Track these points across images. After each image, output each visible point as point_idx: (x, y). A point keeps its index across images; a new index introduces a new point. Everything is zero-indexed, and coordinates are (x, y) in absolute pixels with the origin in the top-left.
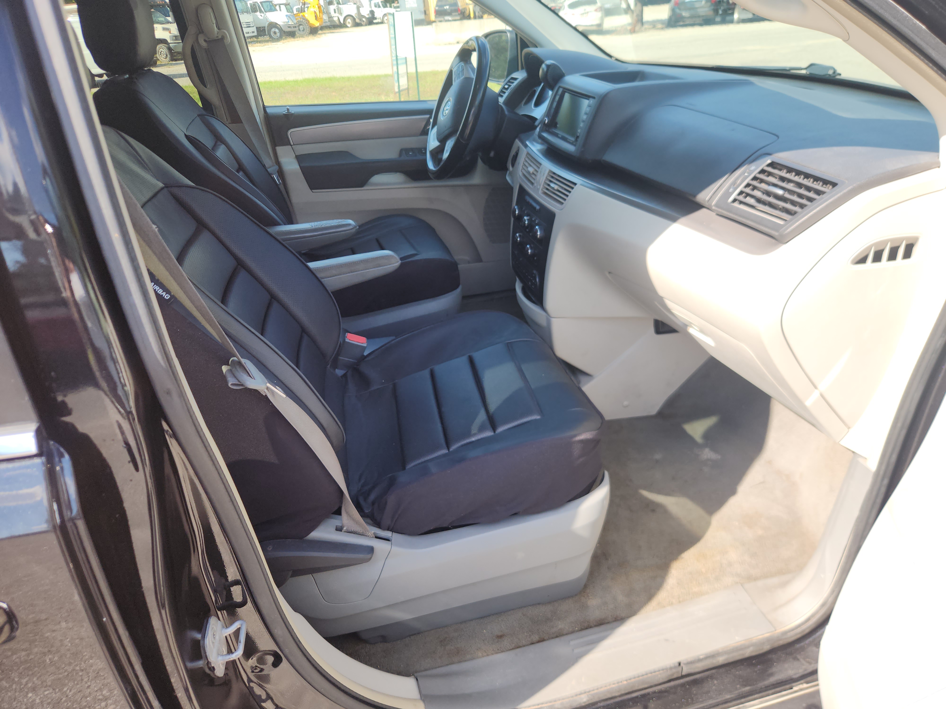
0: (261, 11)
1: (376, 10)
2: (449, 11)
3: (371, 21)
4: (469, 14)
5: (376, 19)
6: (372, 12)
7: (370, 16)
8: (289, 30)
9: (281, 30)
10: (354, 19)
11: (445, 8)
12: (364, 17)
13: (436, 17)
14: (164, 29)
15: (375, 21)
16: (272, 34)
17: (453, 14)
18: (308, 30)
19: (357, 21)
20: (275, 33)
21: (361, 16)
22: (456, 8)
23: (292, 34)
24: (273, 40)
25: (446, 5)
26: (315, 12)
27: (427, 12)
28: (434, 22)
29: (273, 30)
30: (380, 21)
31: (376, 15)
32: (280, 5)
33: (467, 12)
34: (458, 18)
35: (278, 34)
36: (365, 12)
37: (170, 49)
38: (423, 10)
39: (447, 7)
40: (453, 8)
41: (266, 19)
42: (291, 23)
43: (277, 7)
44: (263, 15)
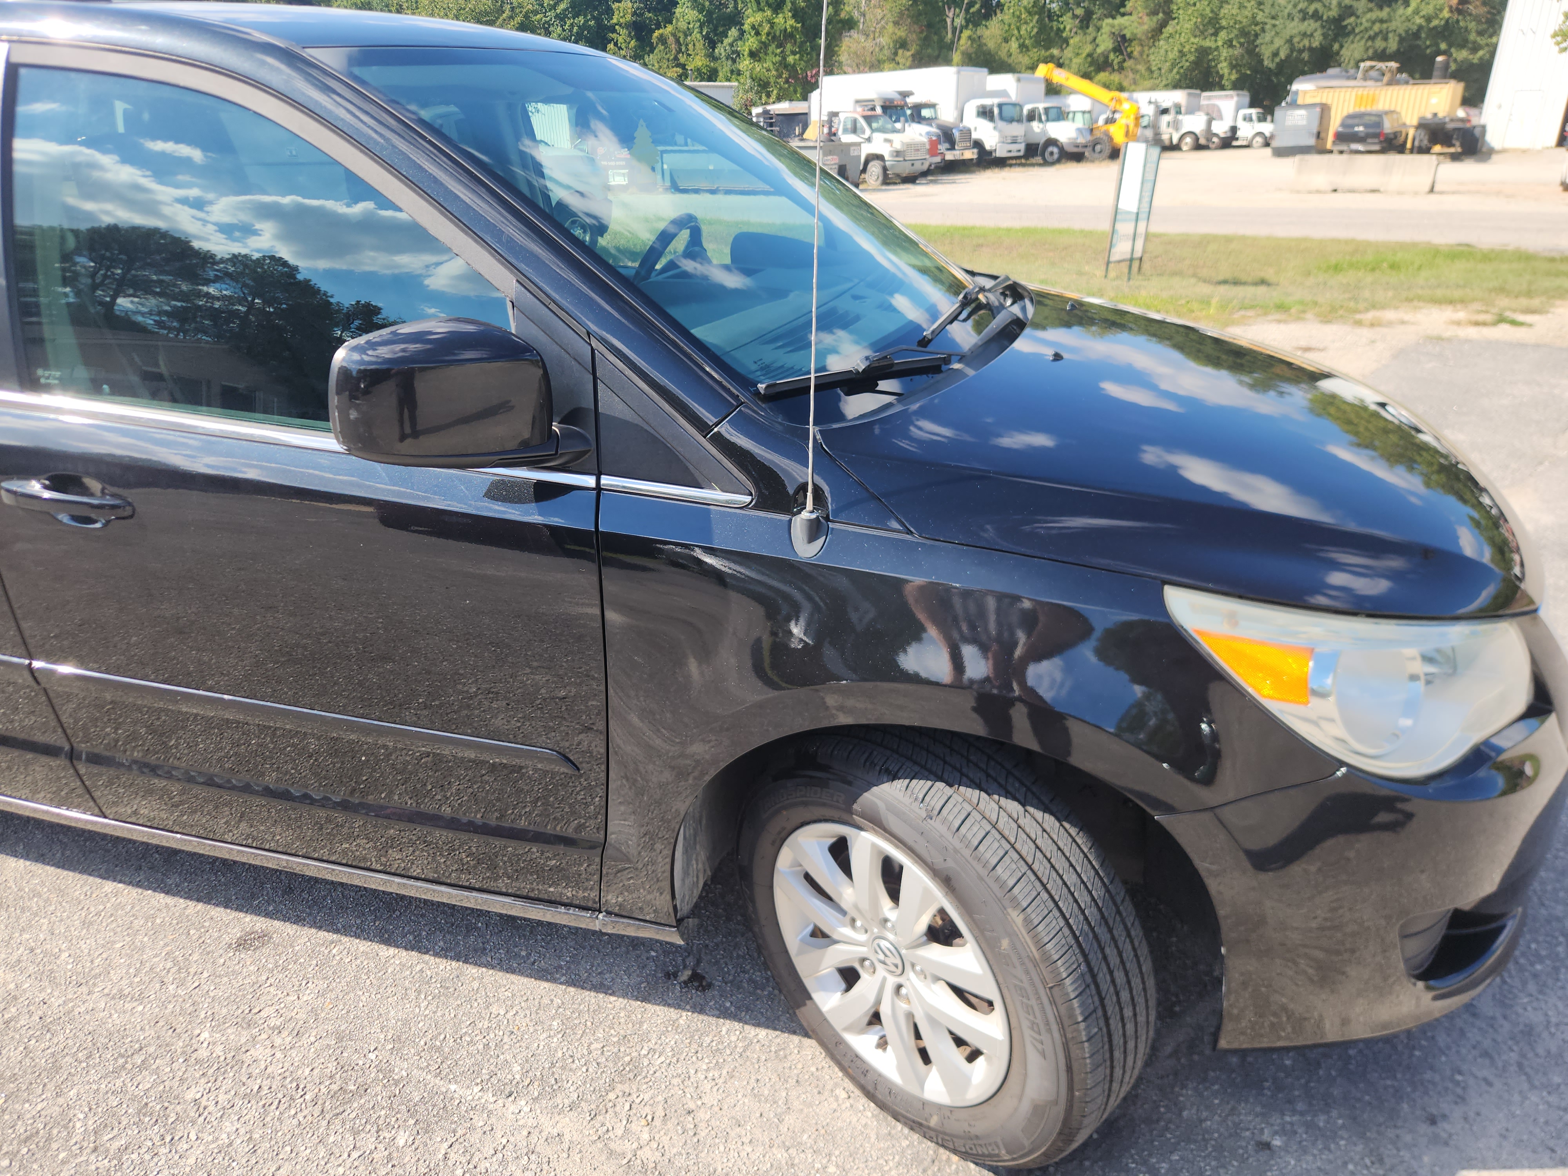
0: (1040, 120)
1: (1240, 124)
2: (1362, 135)
3: (1227, 143)
4: (1405, 142)
5: (1237, 139)
6: (1234, 129)
7: (1229, 134)
8: (1075, 150)
9: (1062, 149)
10: (1197, 139)
11: (1356, 129)
12: (1216, 135)
13: (1334, 143)
14: (886, 140)
15: (1235, 143)
16: (1047, 155)
17: (1369, 140)
18: (1107, 151)
19: (1202, 141)
20: (1052, 153)
21: (1209, 134)
22: (1378, 131)
23: (1077, 157)
24: (1046, 163)
25: (1358, 125)
26: (1128, 126)
27: (1322, 135)
28: (1331, 152)
29: (1050, 149)
30: (1244, 143)
31: (1239, 134)
32: (1074, 113)
33: (1402, 138)
34: (1377, 147)
35: (1056, 156)
36: (1221, 128)
37: (885, 169)
38: (1315, 131)
39: (1361, 129)
40: (1371, 130)
41: (1044, 132)
42: (1079, 141)
43: (1071, 116)
44: (1041, 125)
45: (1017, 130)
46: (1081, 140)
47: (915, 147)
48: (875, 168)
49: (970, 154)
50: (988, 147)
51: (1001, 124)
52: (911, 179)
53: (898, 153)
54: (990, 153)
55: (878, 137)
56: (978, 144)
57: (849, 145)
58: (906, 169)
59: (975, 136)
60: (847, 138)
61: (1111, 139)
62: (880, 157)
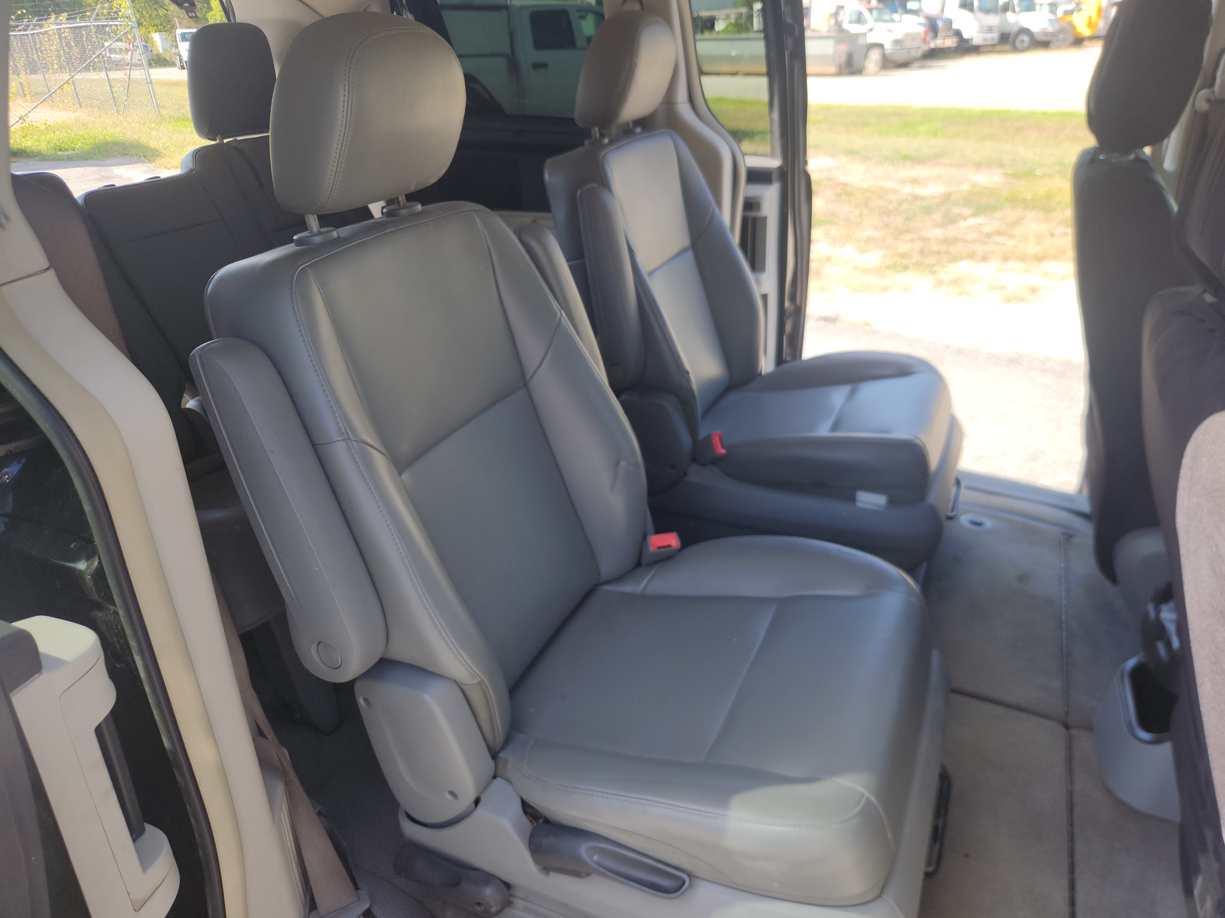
0: (1014, 11)
8: (1044, 38)
9: (1032, 37)
14: (886, 30)
16: (1018, 42)
18: (1071, 39)
20: (1022, 41)
23: (1045, 45)
24: (1016, 50)
26: (1090, 17)
29: (1022, 37)
32: (1041, 5)
35: (1026, 44)
37: (884, 56)
41: (1017, 21)
42: (1047, 30)
43: (1038, 7)
44: (1014, 16)
45: (993, 20)
46: (1050, 29)
47: (912, 37)
48: (875, 56)
49: (950, 42)
50: (966, 36)
51: (981, 16)
52: (904, 65)
53: (897, 42)
54: (967, 41)
55: (881, 27)
56: (958, 33)
57: (856, 36)
58: (902, 56)
59: (955, 26)
60: (854, 29)
61: (1074, 28)
62: (881, 46)
